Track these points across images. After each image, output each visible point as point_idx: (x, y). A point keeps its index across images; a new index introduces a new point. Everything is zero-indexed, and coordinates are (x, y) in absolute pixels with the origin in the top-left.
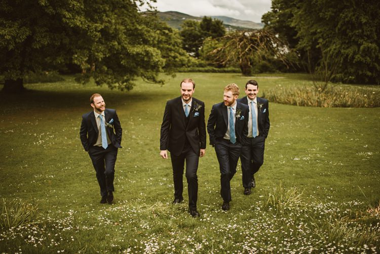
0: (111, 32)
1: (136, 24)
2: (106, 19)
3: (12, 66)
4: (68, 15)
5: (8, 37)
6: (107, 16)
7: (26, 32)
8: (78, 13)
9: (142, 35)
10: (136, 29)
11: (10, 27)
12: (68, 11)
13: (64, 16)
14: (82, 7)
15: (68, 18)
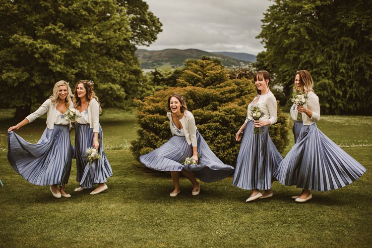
0: (85, 75)
1: (107, 68)
2: (81, 66)
3: (17, 97)
4: (53, 64)
5: (14, 78)
6: (81, 64)
7: (26, 75)
8: (60, 63)
9: (110, 76)
10: (106, 72)
11: (16, 72)
12: (53, 61)
13: (50, 65)
14: (63, 58)
15: (52, 66)
